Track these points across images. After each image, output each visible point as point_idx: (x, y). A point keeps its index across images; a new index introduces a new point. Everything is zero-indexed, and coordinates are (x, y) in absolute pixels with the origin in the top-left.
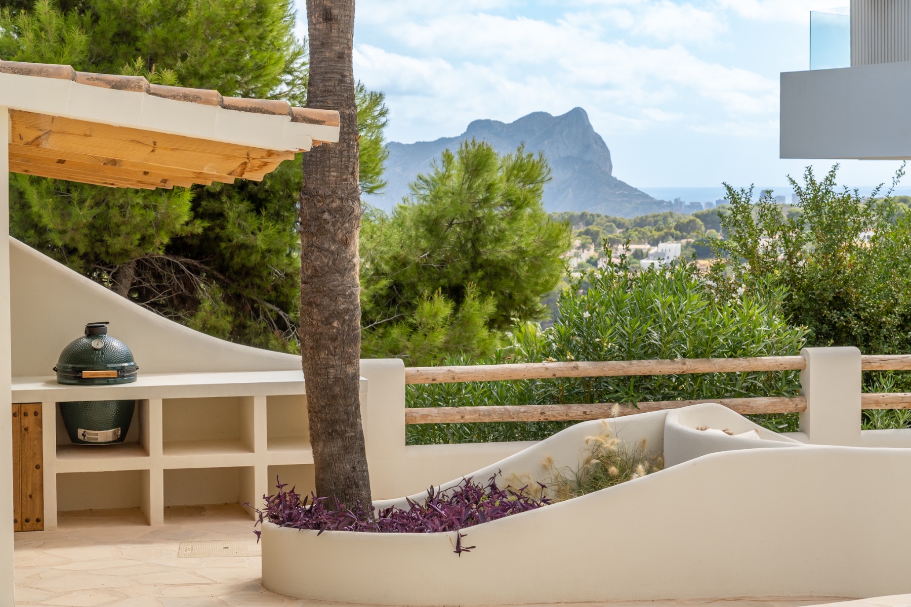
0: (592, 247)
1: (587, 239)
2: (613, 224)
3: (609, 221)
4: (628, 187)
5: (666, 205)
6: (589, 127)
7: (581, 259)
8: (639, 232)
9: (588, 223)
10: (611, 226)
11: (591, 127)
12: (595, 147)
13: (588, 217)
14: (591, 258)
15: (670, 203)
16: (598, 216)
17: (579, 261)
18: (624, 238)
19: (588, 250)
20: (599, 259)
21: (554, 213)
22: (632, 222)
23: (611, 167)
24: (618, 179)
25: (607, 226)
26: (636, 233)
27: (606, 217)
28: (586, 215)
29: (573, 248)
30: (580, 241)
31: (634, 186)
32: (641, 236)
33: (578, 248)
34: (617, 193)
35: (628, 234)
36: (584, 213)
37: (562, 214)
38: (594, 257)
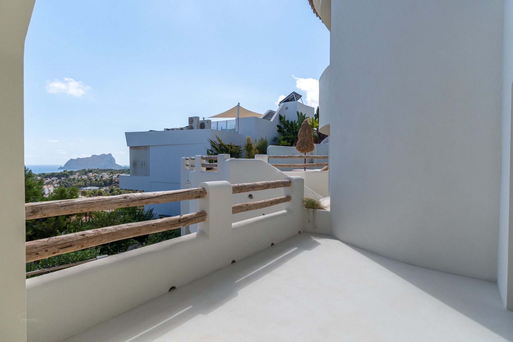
4: (119, 165)
11: (112, 156)
12: (113, 159)
18: (117, 173)
27: (114, 169)
36: (111, 169)
37: (107, 169)
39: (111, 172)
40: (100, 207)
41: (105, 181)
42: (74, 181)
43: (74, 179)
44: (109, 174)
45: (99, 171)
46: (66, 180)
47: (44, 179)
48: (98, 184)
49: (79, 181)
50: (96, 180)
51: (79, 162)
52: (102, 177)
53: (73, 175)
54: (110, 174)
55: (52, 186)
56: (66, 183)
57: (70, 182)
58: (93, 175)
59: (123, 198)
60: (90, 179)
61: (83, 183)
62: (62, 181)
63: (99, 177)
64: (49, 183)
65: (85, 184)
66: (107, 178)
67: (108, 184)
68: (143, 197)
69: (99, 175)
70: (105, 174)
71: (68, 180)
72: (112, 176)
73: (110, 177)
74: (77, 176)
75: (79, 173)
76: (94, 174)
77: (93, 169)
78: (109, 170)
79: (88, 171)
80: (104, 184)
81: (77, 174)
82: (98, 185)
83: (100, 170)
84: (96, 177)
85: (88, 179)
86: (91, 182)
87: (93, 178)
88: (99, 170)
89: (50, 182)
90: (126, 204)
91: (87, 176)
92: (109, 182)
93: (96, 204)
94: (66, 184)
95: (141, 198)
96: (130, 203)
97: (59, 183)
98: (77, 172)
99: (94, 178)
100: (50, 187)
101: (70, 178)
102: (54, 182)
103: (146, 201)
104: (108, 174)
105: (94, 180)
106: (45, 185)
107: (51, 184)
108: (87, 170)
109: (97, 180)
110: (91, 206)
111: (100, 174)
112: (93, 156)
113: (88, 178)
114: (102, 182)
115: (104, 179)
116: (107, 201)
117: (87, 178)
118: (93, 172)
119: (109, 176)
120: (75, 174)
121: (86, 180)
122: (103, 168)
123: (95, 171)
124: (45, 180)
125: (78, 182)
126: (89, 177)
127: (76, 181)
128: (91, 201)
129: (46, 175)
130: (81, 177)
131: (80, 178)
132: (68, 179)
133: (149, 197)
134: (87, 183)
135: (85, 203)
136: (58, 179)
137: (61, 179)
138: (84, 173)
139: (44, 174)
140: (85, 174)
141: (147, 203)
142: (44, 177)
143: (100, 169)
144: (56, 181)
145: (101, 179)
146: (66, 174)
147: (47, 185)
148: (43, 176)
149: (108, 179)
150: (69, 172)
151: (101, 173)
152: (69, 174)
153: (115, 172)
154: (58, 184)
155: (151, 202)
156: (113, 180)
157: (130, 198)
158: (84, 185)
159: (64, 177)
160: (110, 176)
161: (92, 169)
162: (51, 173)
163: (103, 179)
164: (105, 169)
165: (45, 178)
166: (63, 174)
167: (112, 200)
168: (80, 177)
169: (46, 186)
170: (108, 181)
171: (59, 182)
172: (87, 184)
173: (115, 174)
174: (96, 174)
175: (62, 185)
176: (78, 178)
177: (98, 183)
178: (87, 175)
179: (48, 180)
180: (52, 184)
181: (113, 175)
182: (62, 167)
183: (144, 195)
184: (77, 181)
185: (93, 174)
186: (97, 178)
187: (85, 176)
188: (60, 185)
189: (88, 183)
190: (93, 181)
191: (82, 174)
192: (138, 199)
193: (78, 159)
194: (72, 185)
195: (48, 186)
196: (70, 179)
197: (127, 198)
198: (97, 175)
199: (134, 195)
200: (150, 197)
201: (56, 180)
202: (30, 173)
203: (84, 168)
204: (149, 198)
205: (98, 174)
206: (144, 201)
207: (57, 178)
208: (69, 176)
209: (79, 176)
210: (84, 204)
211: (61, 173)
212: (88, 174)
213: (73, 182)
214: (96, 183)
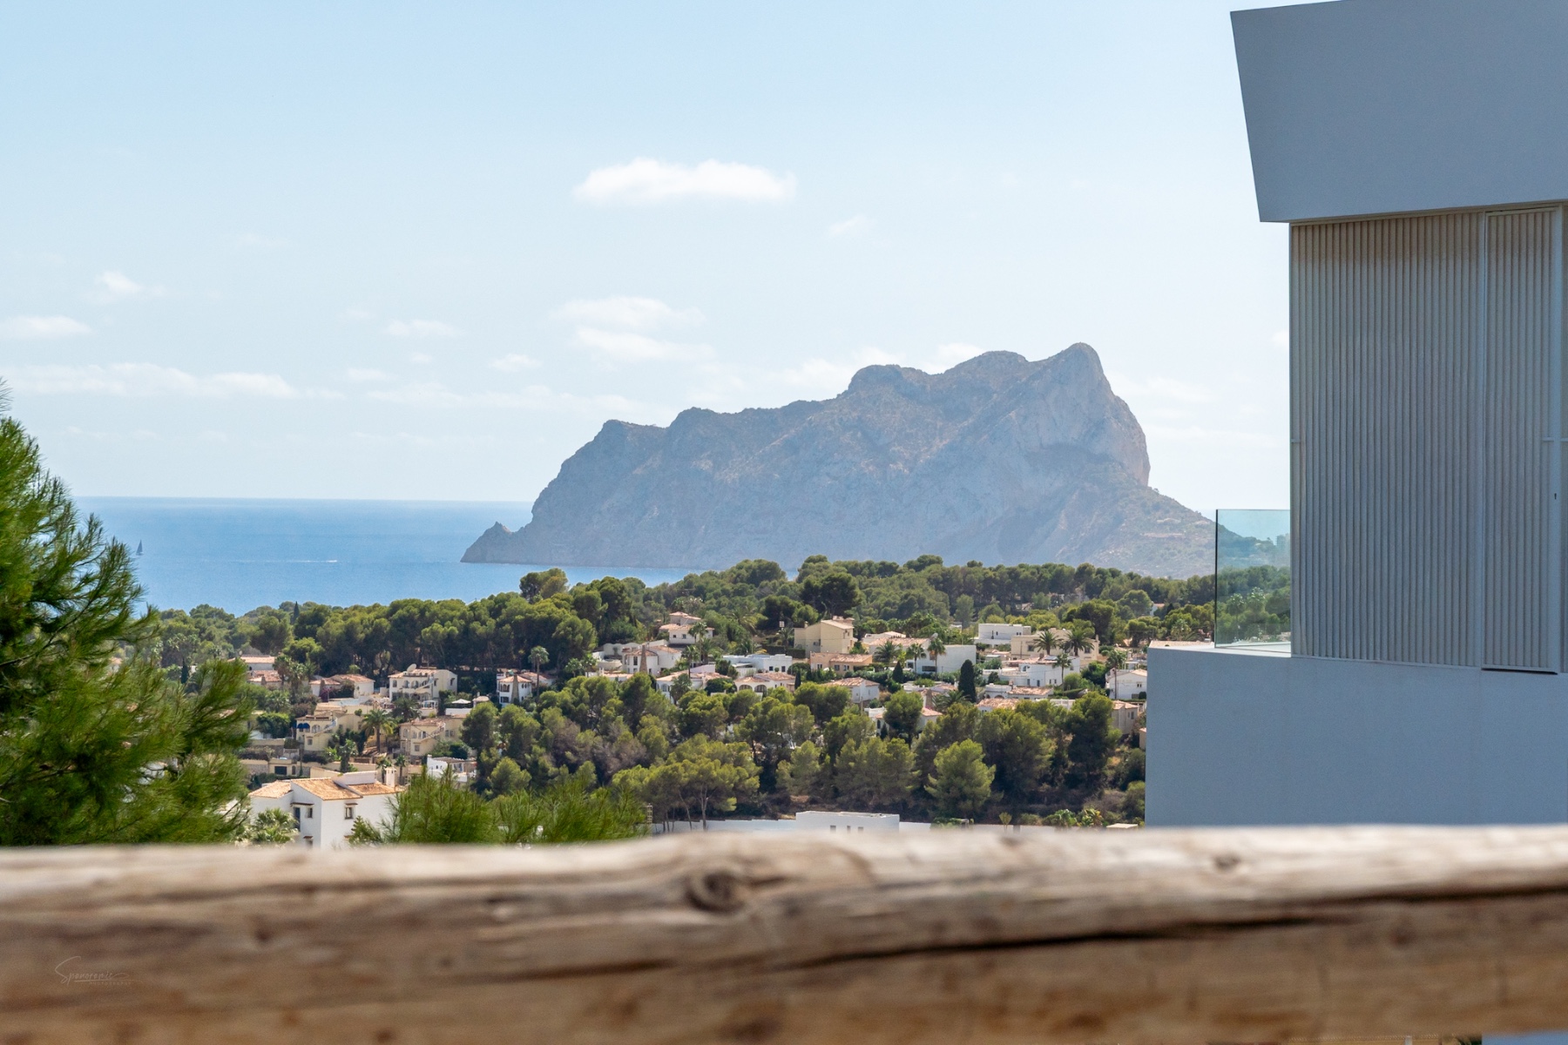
0: (1096, 644)
1: (1086, 626)
2: (1145, 593)
3: (1135, 587)
4: (1184, 510)
5: (1260, 547)
6: (1104, 385)
7: (1072, 669)
8: (1195, 615)
9: (1093, 591)
10: (1140, 597)
11: (1108, 385)
12: (1115, 426)
13: (1094, 576)
14: (1093, 668)
15: (1268, 542)
16: (1114, 574)
17: (1068, 672)
18: (1163, 625)
19: (1087, 651)
20: (1107, 670)
21: (1021, 566)
22: (1184, 588)
23: (1147, 467)
24: (1162, 492)
25: (1131, 596)
26: (1188, 616)
27: (1131, 576)
28: (1090, 573)
29: (1055, 646)
30: (1070, 632)
31: (1194, 509)
32: (1198, 622)
33: (1066, 647)
34: (1159, 521)
35: (1169, 618)
36: (1085, 567)
37: (1038, 569)
38: (1098, 666)
39: (1085, 613)
40: (311, 1015)
41: (1009, 739)
42: (635, 725)
43: (634, 697)
44: (1062, 634)
45: (934, 597)
46: (551, 703)
47: (316, 685)
48: (923, 780)
49: (691, 725)
50: (901, 722)
51: (705, 465)
52: (968, 679)
53: (623, 637)
54: (1076, 643)
55: (391, 773)
56: (544, 743)
57: (588, 737)
58: (858, 649)
59: (675, 895)
60: (827, 708)
61: (739, 762)
62: (508, 724)
63: (930, 674)
64: (361, 739)
65: (768, 777)
66: (1039, 696)
67: (1044, 779)
68: (1009, 902)
69: (936, 649)
70: (1016, 647)
71: (566, 711)
72: (1095, 677)
73: (1069, 689)
74: (677, 656)
75: (693, 610)
76: (874, 642)
77: (862, 559)
78: (1056, 581)
79: (809, 594)
80: (1000, 782)
81: (678, 628)
82: (920, 792)
83: (946, 583)
84: (900, 677)
85: (804, 698)
86: (834, 747)
87: (861, 688)
88: (934, 582)
89: (375, 720)
90: (721, 995)
91: (785, 661)
92: (1057, 761)
93: (247, 958)
94: (546, 761)
95: (985, 923)
96: (795, 998)
97: (466, 736)
98: (670, 599)
99: (875, 692)
100: (367, 787)
101: (591, 687)
102: (421, 732)
103: (1072, 977)
104: (1048, 643)
105: (877, 713)
106: (321, 760)
107: (379, 746)
108: (791, 578)
109: (915, 714)
110: (172, 981)
111: (950, 640)
112: (869, 378)
113: (807, 685)
114: (970, 745)
115: (997, 703)
116: (413, 921)
117: (785, 682)
118: (867, 607)
119: (1057, 676)
120: (656, 634)
121: (778, 721)
122: (994, 559)
123: (889, 592)
124: (326, 696)
125: (687, 743)
126: (817, 677)
127: (655, 727)
128: (162, 911)
129: (335, 627)
130: (724, 668)
131: (712, 687)
132: (566, 694)
133: (1115, 911)
134: (785, 756)
135: (65, 936)
136: (464, 687)
137: (489, 687)
138: (753, 620)
139: (310, 621)
140: (762, 626)
141: (1087, 1022)
142: (316, 658)
143: (953, 561)
144: (441, 713)
145: (963, 708)
146: (539, 630)
147: (345, 768)
148: (307, 642)
149: (1041, 713)
150: (582, 605)
151: (955, 627)
152: (589, 625)
153: (1141, 608)
154: (457, 753)
155: (1152, 1001)
156: (1114, 730)
157: (793, 909)
158: (755, 782)
159: (525, 664)
160: (1080, 662)
161: (855, 570)
162: (386, 603)
163: (982, 705)
164: (1011, 563)
165: (329, 665)
166: (516, 626)
167: (503, 911)
168: (707, 672)
169: (330, 774)
170: (1049, 746)
171: (476, 731)
172: (784, 768)
173: (1139, 635)
174: (902, 642)
175: (505, 773)
176: (679, 690)
177: (925, 758)
178: (788, 648)
179: (347, 692)
180: (393, 746)
181: (1116, 662)
182: (512, 528)
183: (1037, 873)
184: (673, 717)
185: (859, 633)
186: (909, 687)
187: (766, 661)
188: (484, 769)
189: (804, 759)
190: (858, 732)
191: (731, 635)
192: (922, 937)
193: (692, 419)
194: (616, 780)
195: (346, 778)
196: (598, 693)
197: (743, 893)
198: (913, 652)
199: (860, 863)
200: (1137, 908)
201: (443, 702)
202: (113, 585)
203: (758, 554)
204: (1129, 922)
205: (924, 643)
206: (1037, 970)
207: (445, 678)
208: (579, 651)
209: (694, 656)
210: (53, 946)
211: (497, 606)
212: (804, 635)
213: (625, 731)
214: (893, 764)
